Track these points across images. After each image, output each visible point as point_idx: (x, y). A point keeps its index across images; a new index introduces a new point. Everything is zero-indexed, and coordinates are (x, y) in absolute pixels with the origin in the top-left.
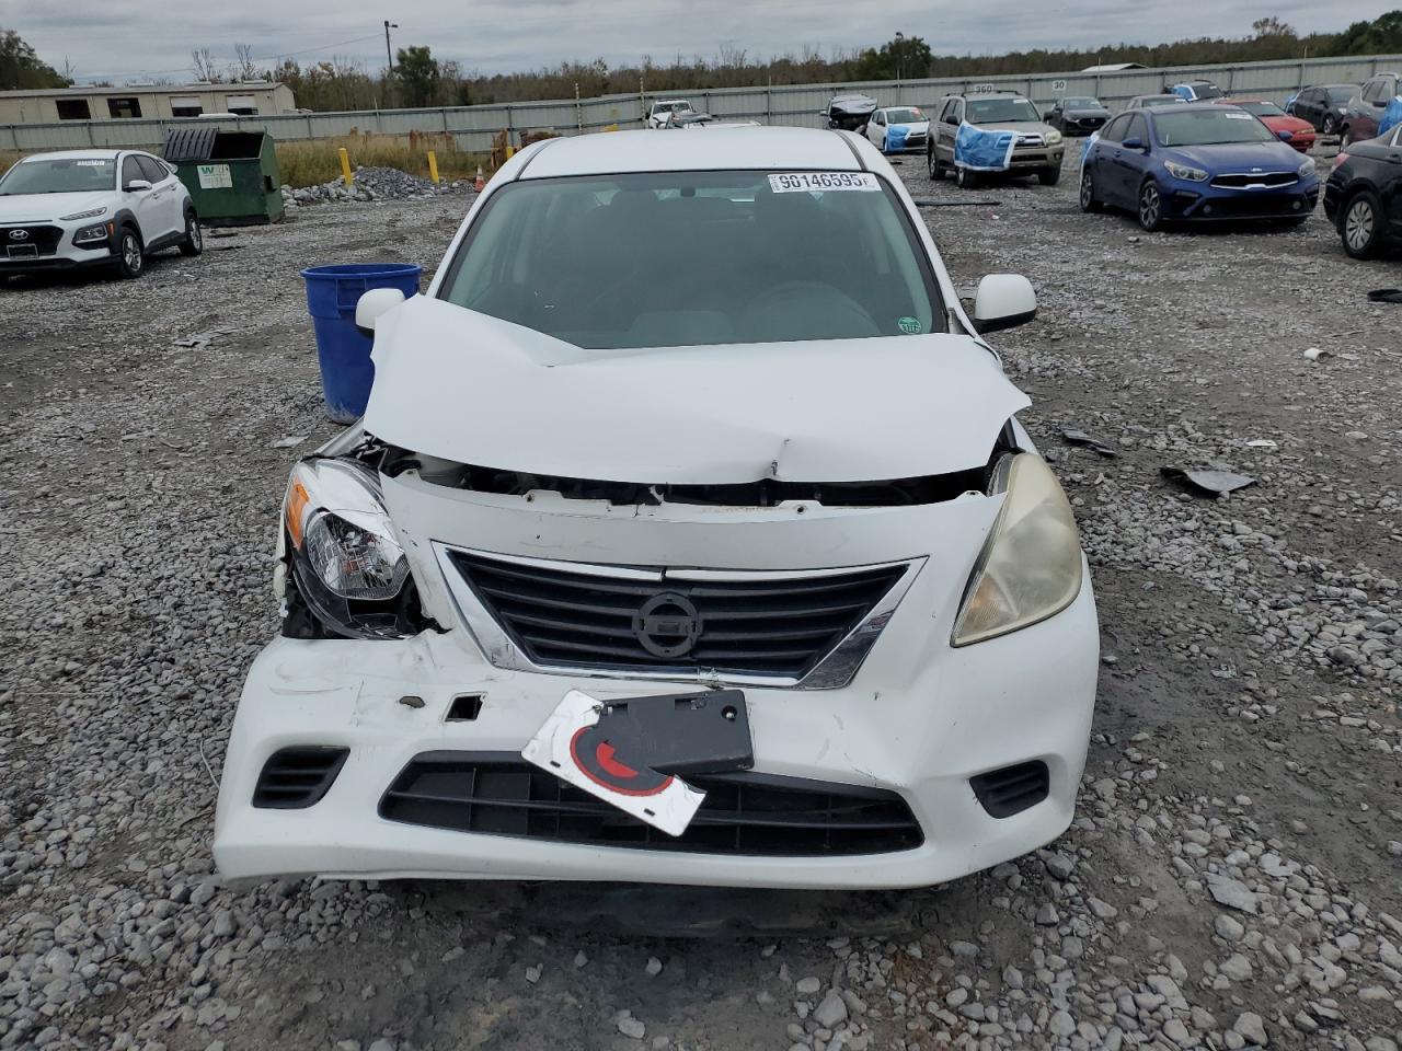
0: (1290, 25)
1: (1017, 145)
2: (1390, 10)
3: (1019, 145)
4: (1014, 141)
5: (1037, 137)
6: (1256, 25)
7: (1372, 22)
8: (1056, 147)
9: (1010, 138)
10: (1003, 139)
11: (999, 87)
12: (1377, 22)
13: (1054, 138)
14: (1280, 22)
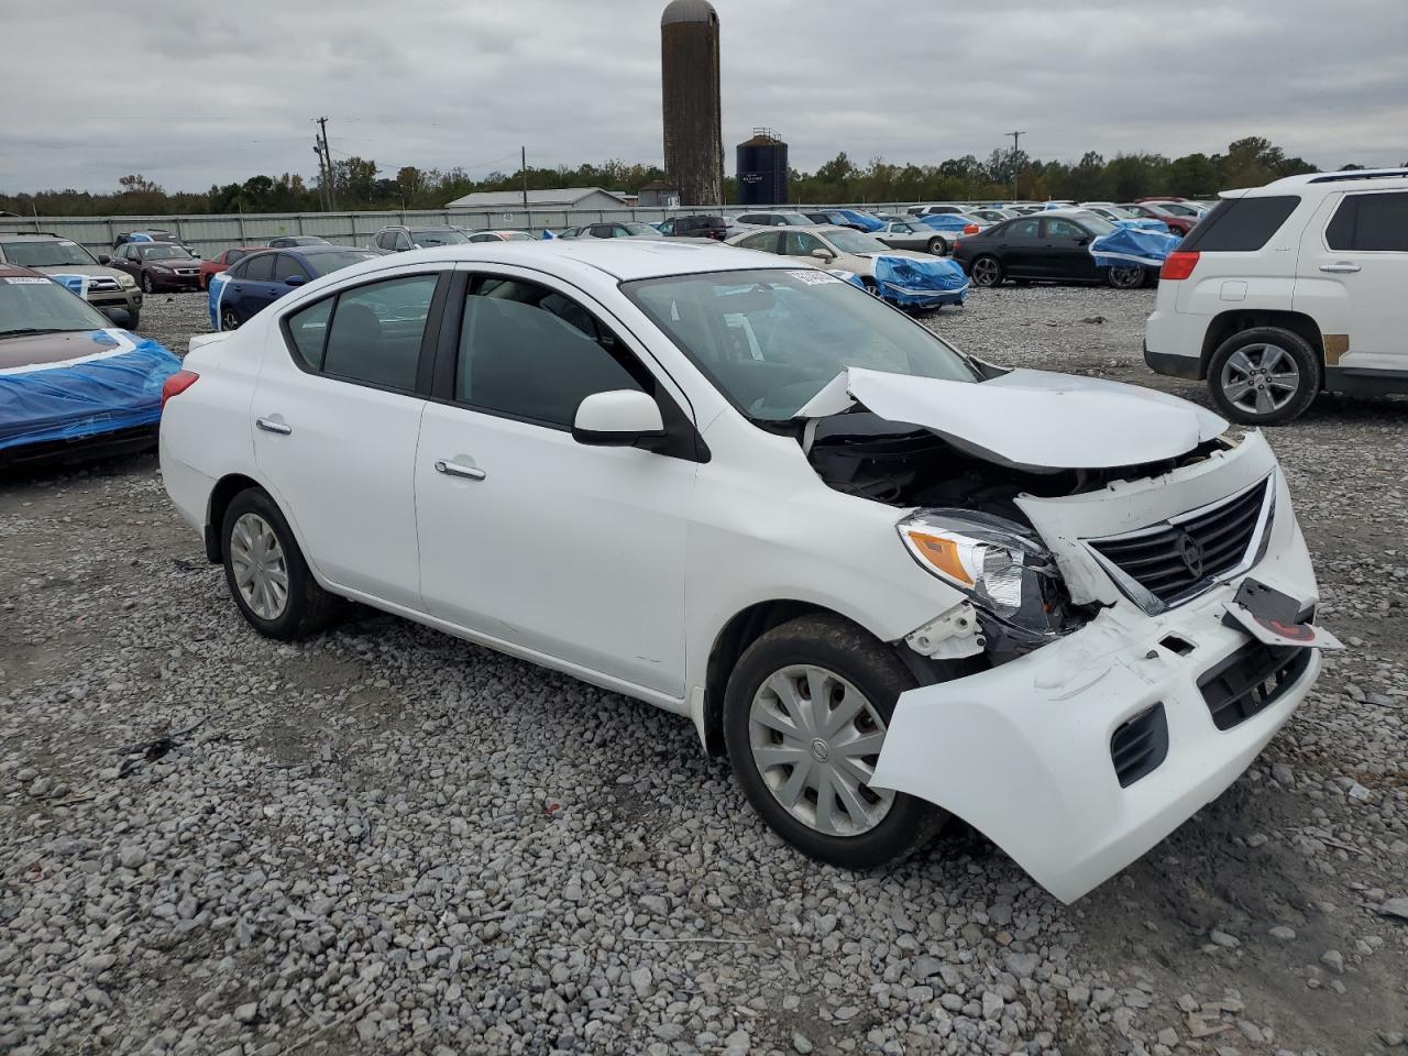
0: (157, 183)
1: (90, 290)
2: (255, 176)
3: (92, 289)
4: (85, 285)
5: (111, 281)
6: (123, 181)
7: (242, 185)
8: (132, 290)
9: (80, 282)
10: (72, 283)
11: (21, 229)
12: (246, 185)
13: (128, 281)
14: (147, 180)
